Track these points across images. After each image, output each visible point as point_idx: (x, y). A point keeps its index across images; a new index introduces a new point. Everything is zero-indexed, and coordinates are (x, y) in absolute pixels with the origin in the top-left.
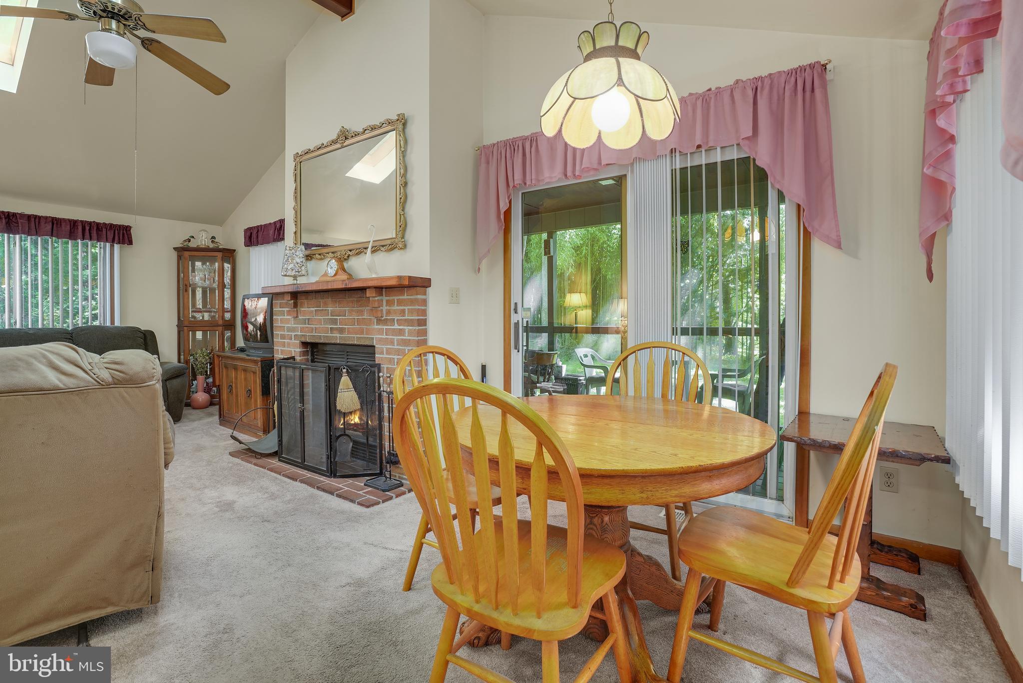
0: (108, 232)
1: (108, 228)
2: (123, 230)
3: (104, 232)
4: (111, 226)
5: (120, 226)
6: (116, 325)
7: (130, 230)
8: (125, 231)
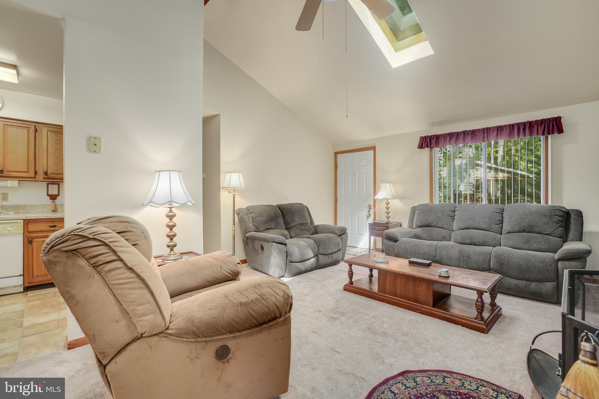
0: (539, 127)
1: (539, 123)
2: (553, 122)
3: (536, 128)
4: (543, 121)
5: (549, 119)
6: (549, 204)
7: (560, 120)
8: (554, 123)
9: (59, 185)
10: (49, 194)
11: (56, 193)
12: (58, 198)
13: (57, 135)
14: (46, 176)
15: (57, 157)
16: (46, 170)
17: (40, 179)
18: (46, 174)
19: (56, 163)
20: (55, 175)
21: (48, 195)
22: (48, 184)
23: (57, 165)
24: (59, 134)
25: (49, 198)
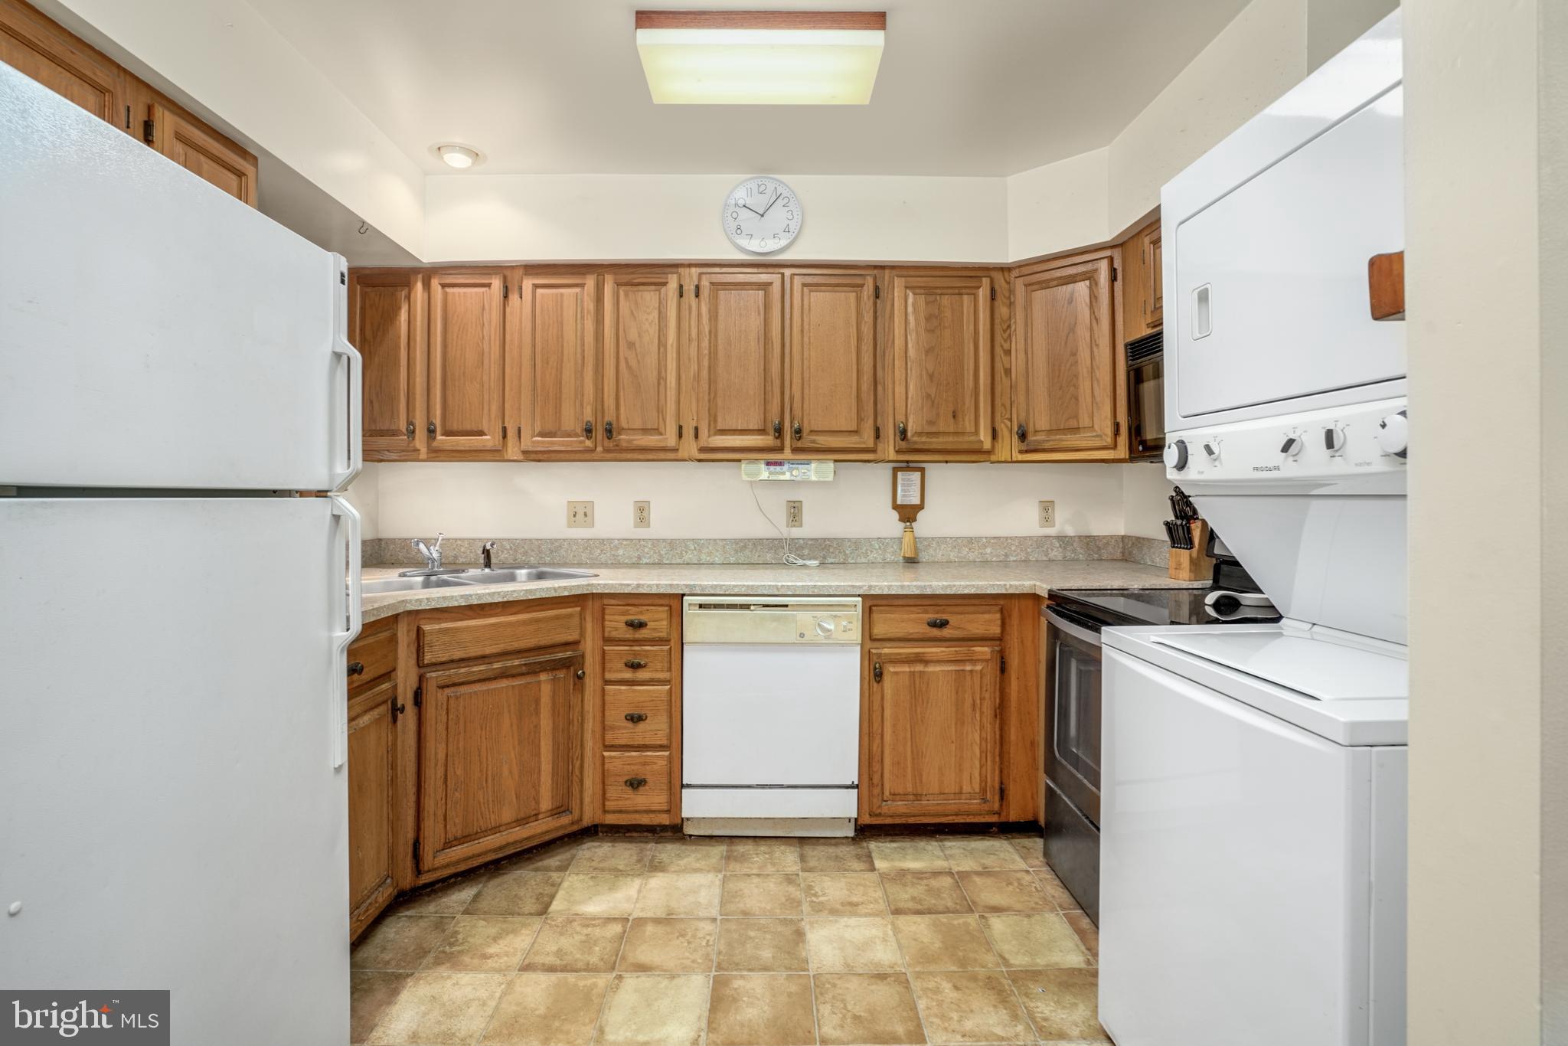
9: (922, 470)
10: (899, 502)
11: (916, 501)
12: (921, 515)
13: (932, 298)
14: (903, 444)
15: (931, 376)
16: (902, 422)
17: (887, 454)
18: (903, 433)
19: (928, 396)
20: (928, 440)
21: (896, 507)
22: (895, 471)
23: (933, 402)
24: (936, 294)
25: (895, 515)
